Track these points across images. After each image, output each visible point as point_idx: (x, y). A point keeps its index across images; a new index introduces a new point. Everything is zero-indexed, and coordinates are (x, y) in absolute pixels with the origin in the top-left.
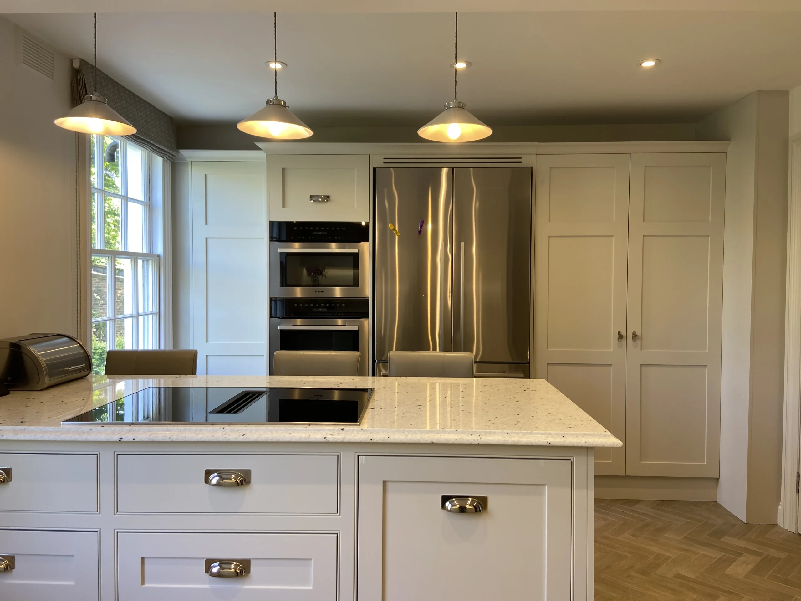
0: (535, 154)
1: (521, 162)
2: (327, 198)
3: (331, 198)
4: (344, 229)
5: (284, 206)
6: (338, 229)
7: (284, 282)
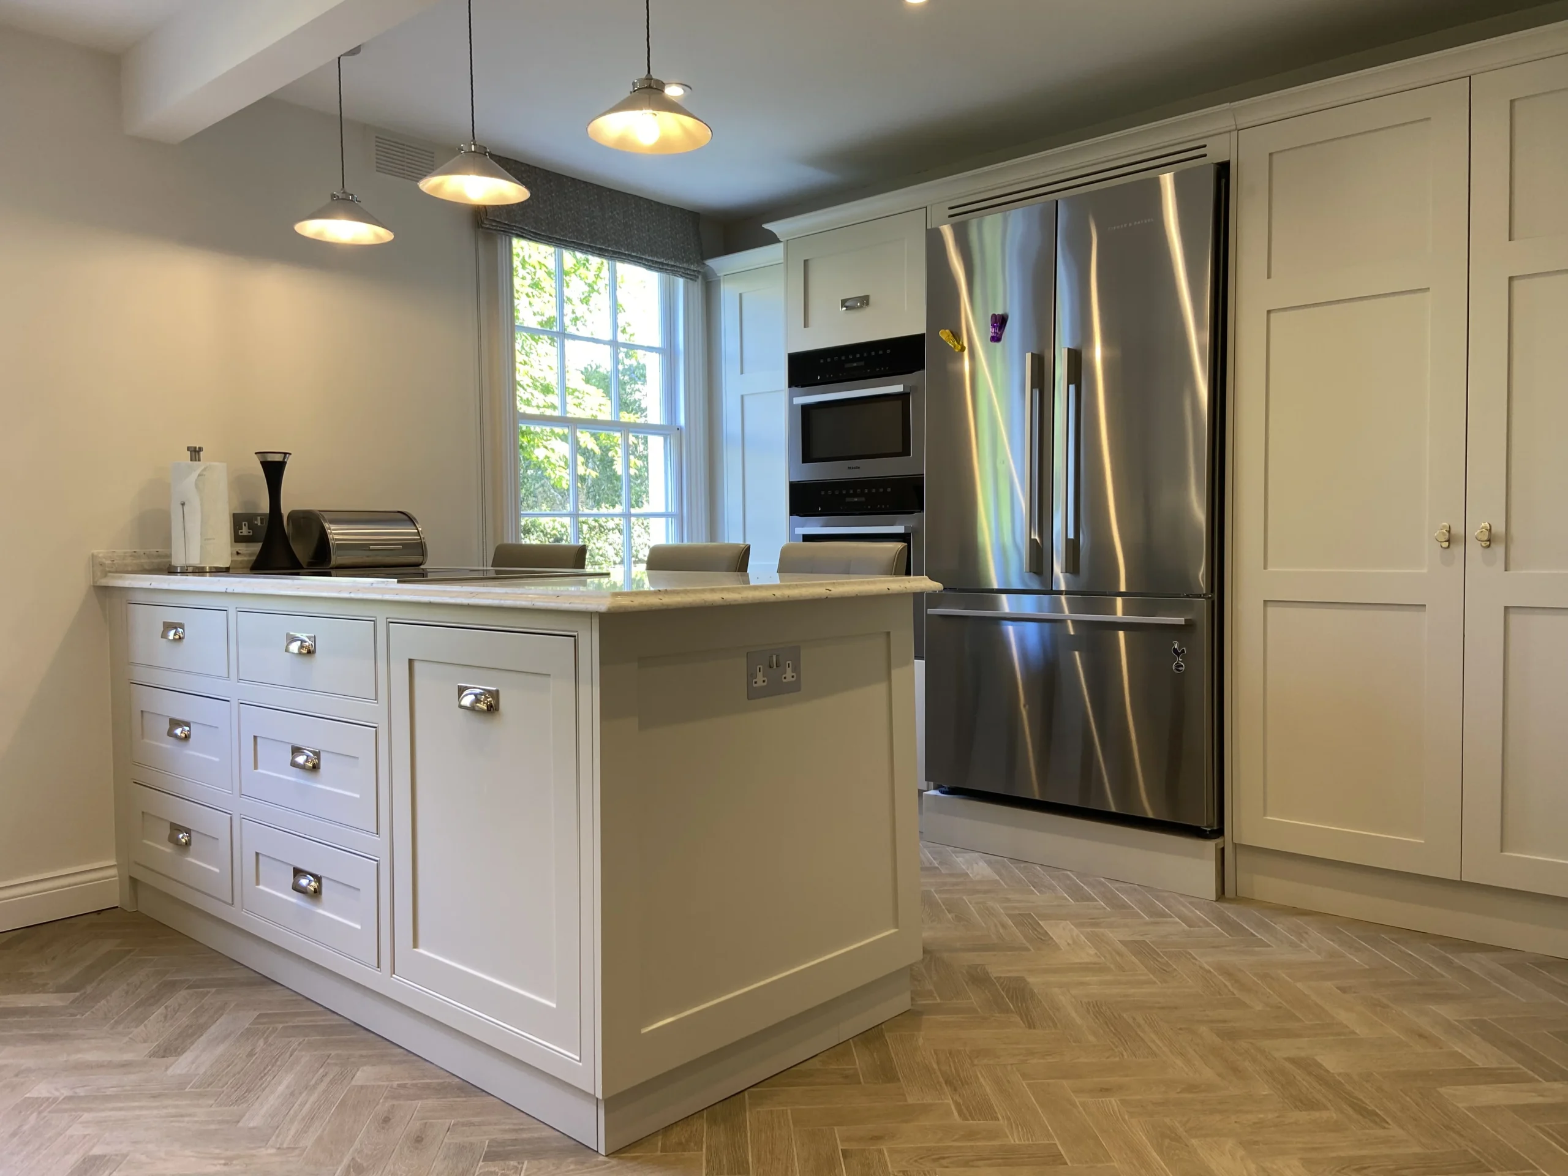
0: (1233, 130)
1: (1205, 155)
2: (865, 301)
3: (871, 300)
4: (888, 351)
5: (806, 325)
6: (881, 352)
7: (807, 457)
